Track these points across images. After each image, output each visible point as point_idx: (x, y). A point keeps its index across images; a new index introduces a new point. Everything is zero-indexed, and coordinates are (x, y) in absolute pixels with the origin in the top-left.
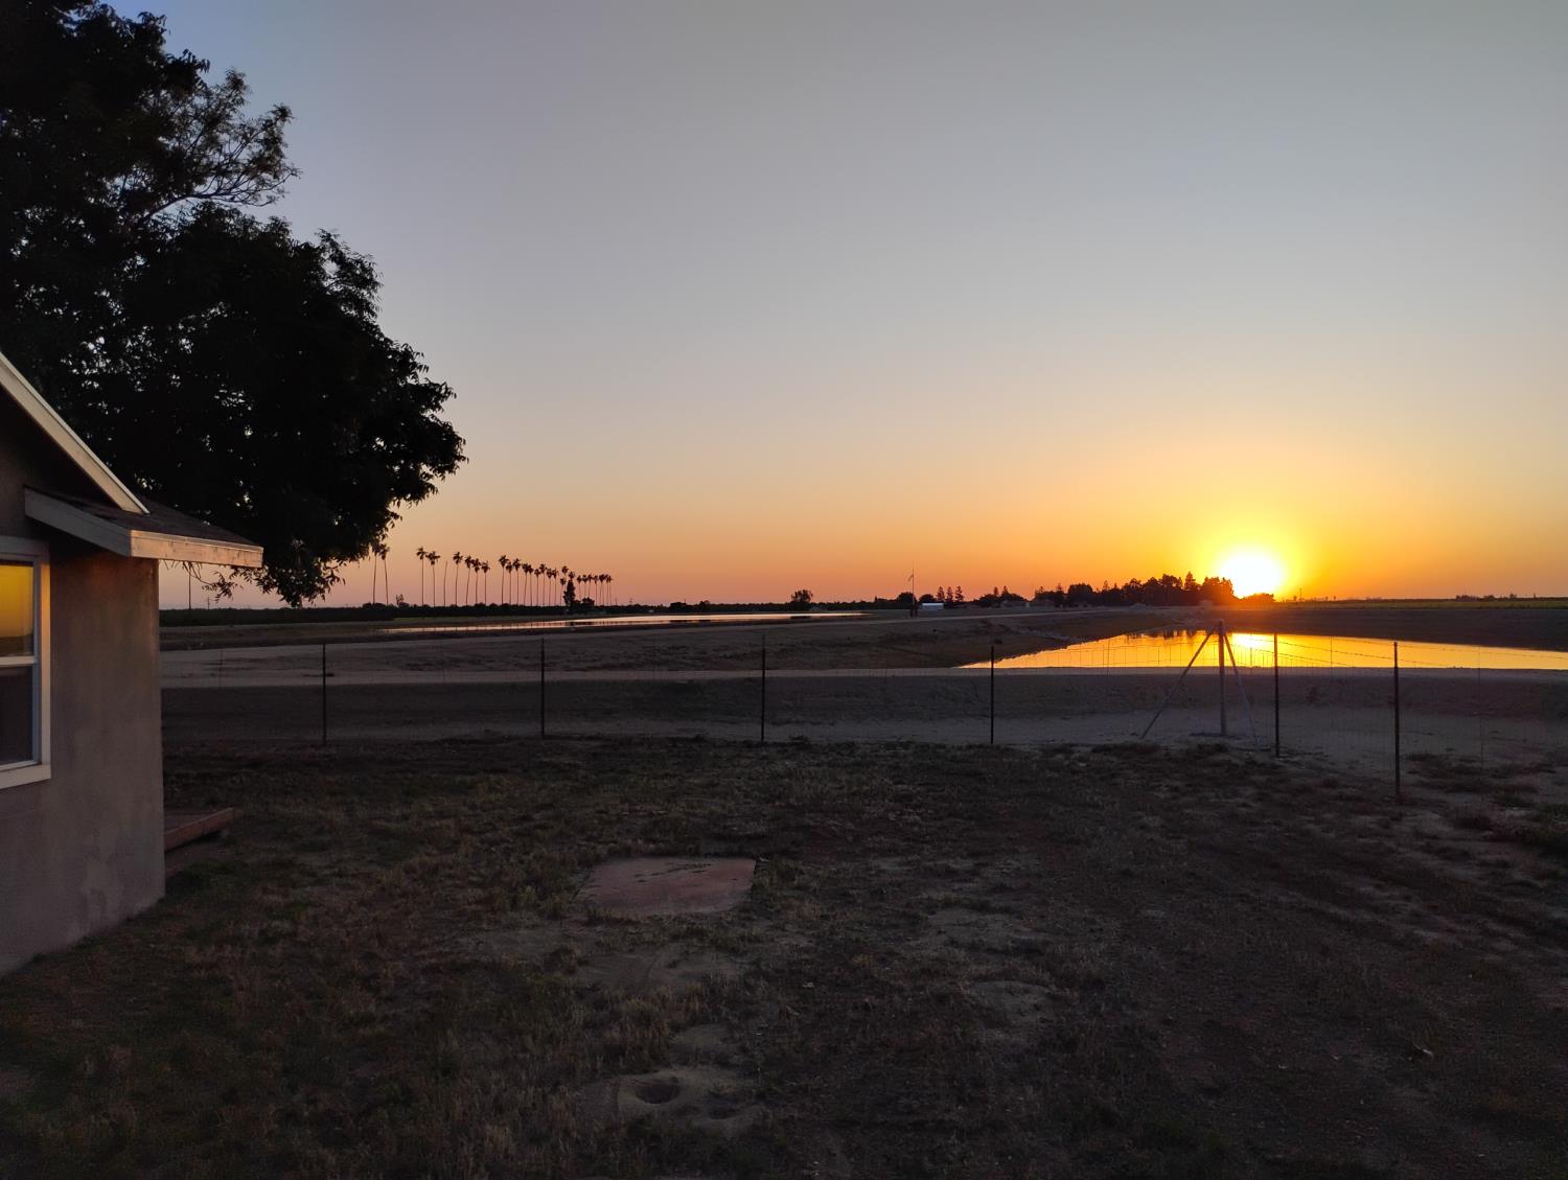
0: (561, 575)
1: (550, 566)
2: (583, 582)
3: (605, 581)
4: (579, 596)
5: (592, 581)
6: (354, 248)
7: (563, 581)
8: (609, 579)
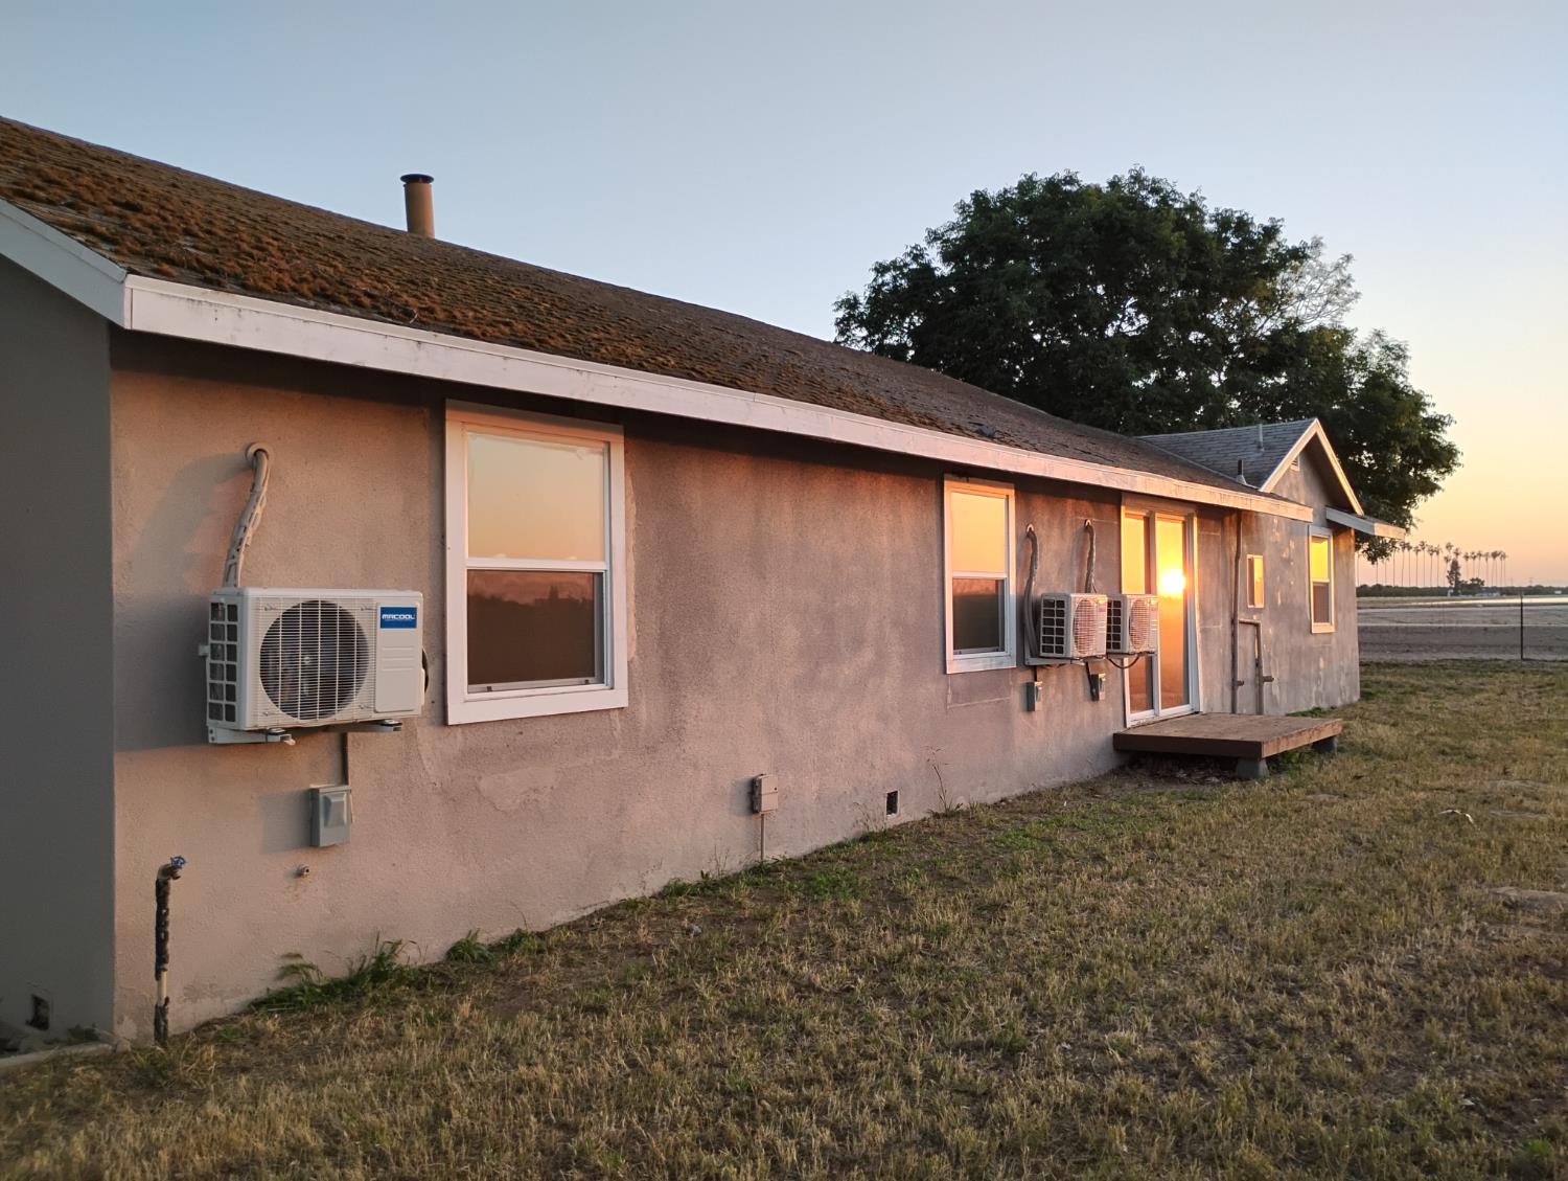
0: (1445, 553)
1: (1432, 542)
2: (1470, 560)
3: (1498, 558)
4: (1465, 577)
5: (1483, 559)
6: (1392, 337)
7: (1447, 559)
8: (1504, 556)
